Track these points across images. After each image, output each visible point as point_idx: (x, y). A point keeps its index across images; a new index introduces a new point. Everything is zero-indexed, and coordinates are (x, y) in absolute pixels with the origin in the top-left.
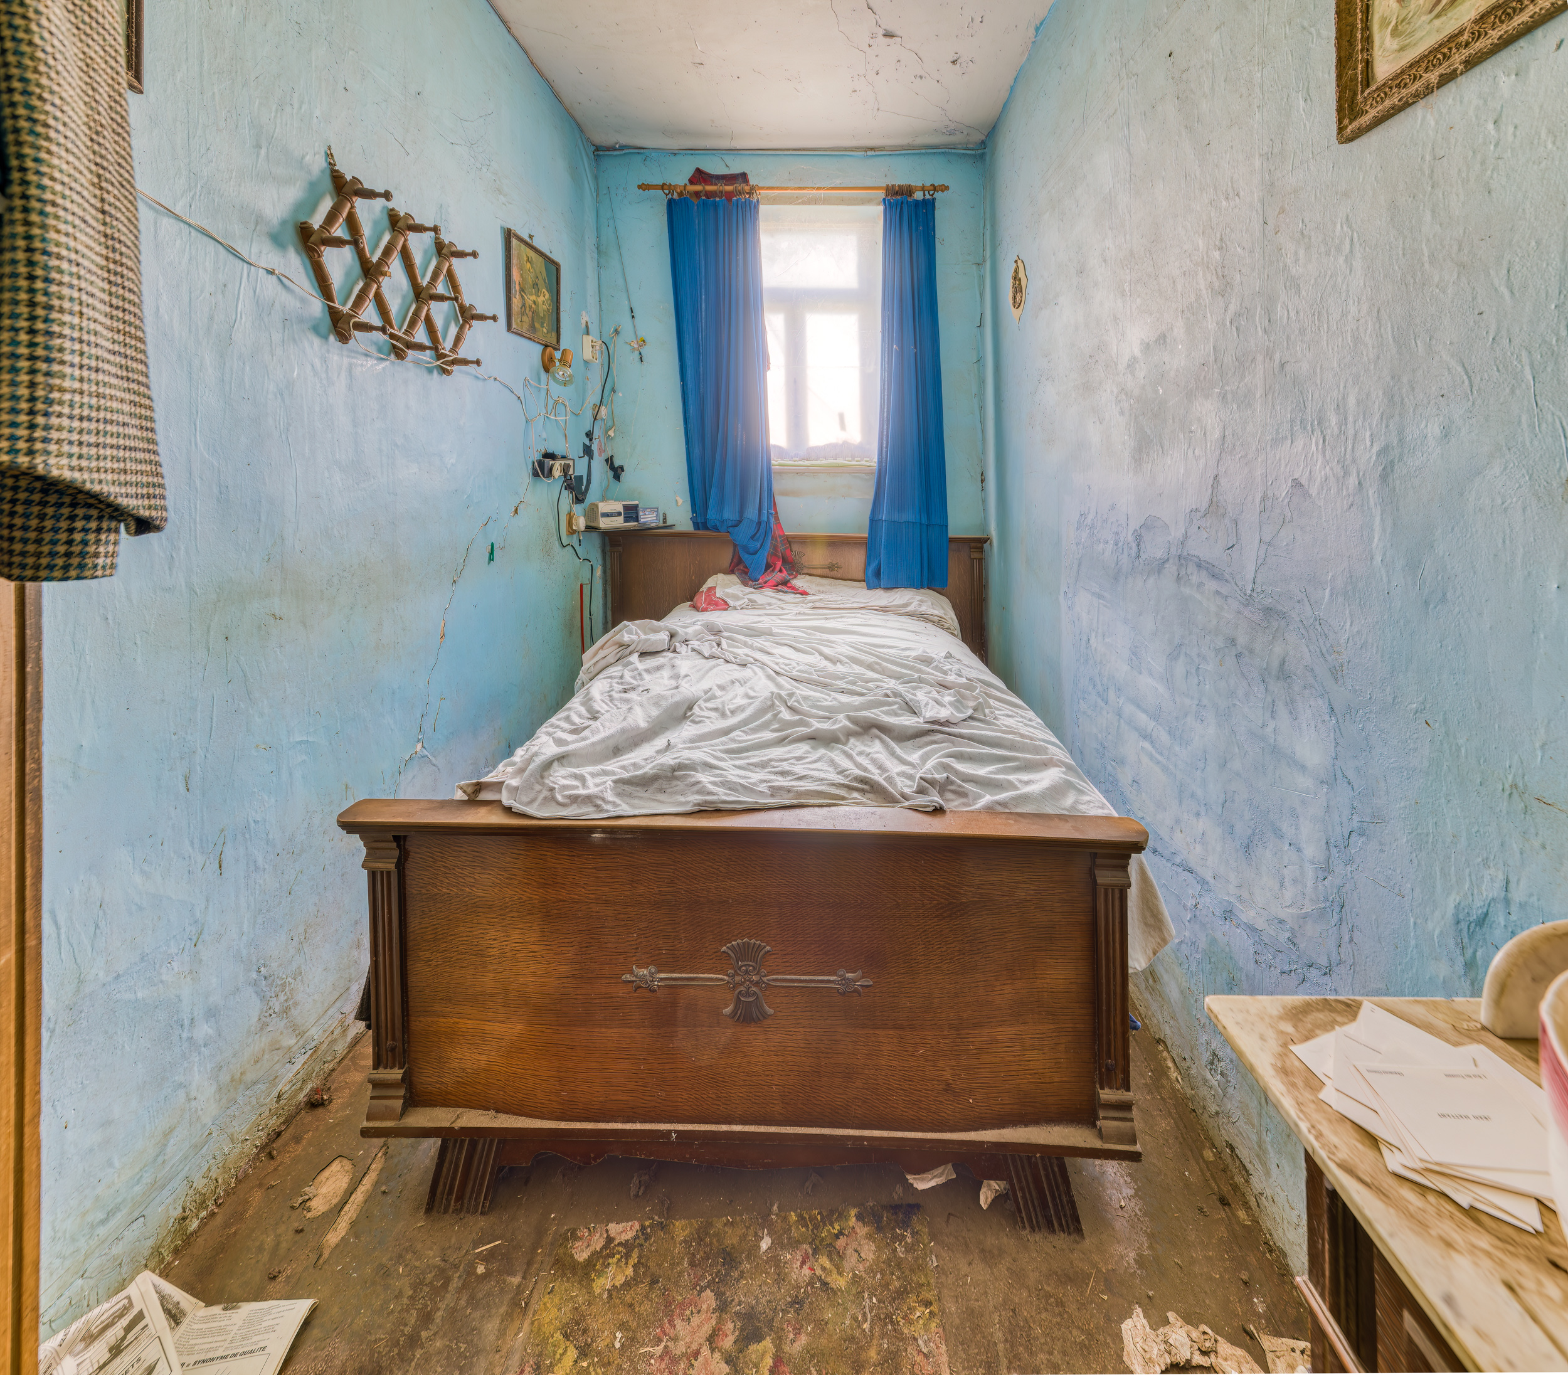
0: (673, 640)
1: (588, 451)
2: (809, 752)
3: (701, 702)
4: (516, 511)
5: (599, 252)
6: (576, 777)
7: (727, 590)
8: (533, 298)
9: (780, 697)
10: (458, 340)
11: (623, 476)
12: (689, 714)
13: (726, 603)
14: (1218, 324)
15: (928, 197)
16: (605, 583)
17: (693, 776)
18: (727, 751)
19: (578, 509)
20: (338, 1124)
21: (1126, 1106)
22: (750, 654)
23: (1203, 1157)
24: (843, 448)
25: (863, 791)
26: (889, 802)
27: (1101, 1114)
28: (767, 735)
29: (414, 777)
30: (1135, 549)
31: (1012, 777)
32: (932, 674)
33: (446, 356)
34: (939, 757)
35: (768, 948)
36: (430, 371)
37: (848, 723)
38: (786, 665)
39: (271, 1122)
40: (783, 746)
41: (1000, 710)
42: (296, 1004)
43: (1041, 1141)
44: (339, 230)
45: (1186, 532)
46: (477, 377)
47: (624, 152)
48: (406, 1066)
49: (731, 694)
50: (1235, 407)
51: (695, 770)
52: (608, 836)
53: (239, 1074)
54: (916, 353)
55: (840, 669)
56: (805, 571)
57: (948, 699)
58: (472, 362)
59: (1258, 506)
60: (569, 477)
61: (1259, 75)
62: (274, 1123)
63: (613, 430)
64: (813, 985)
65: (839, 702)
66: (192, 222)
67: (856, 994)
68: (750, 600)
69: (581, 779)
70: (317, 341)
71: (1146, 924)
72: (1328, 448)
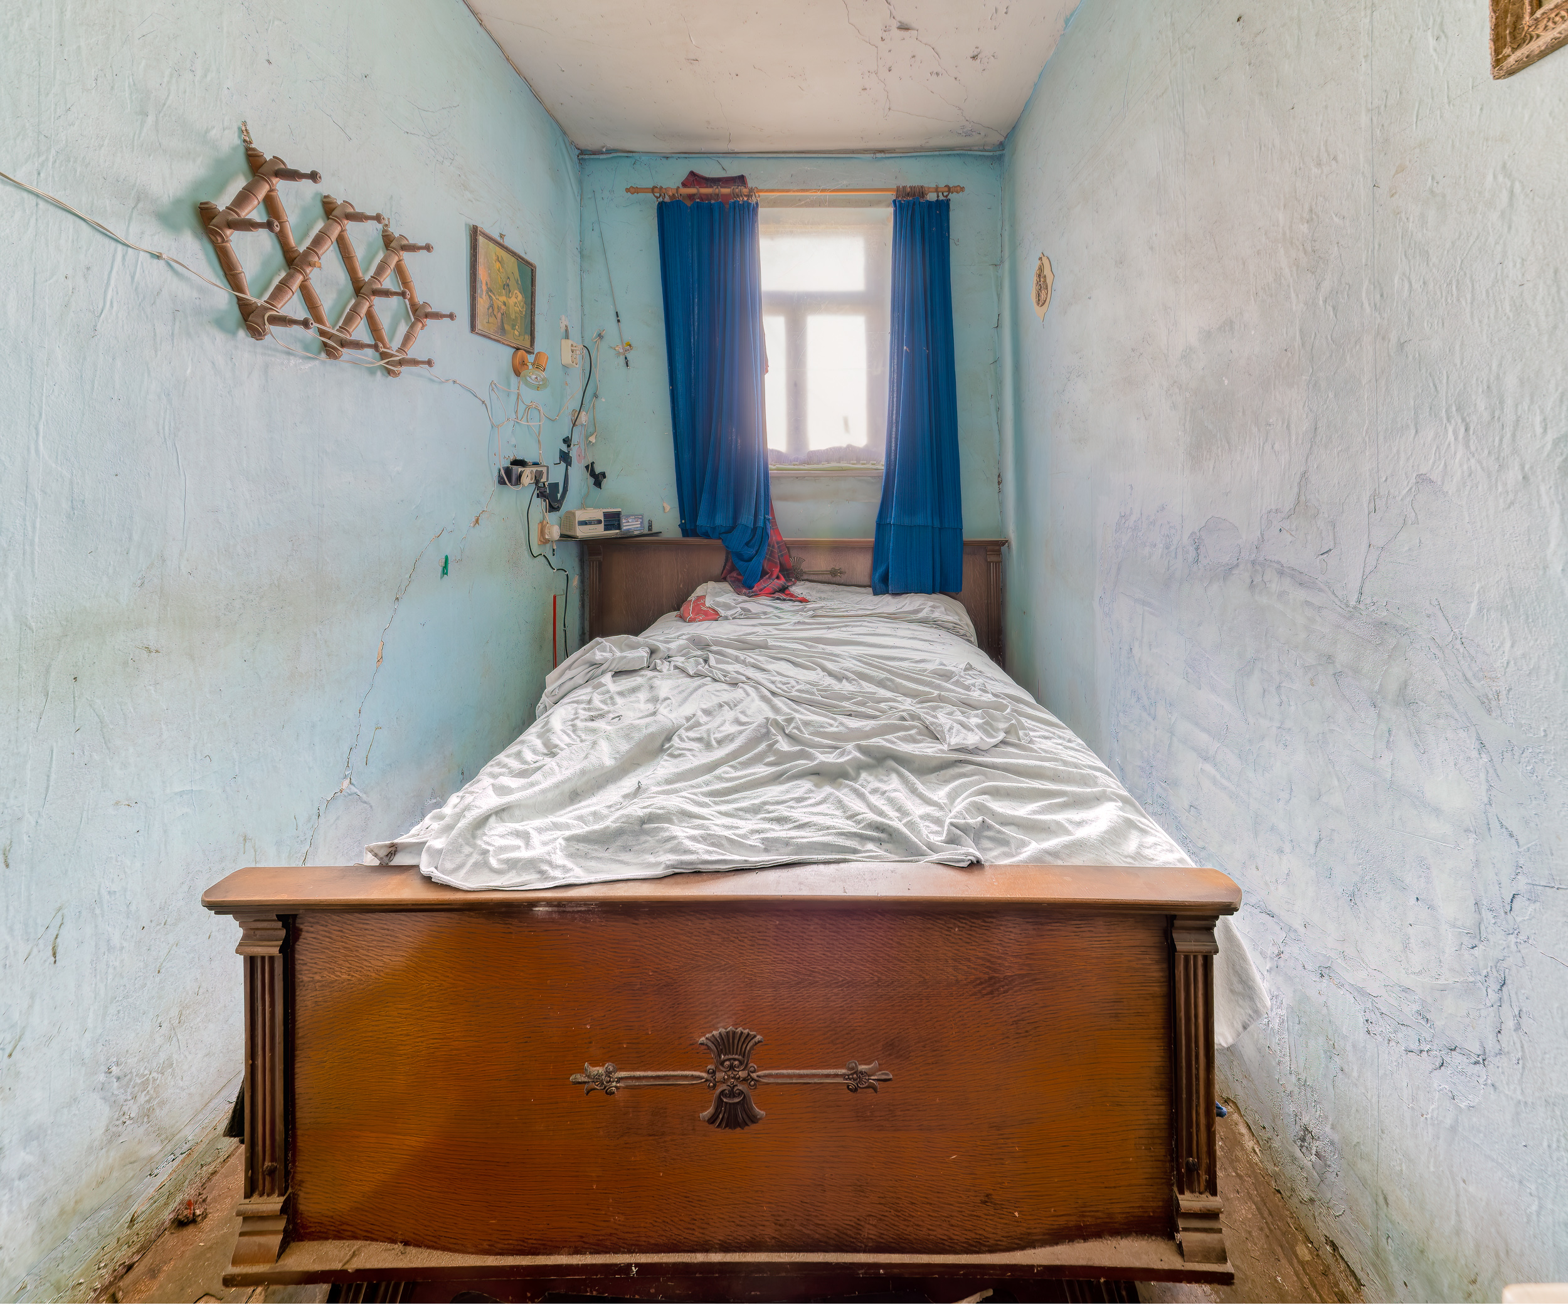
0: (654, 656)
1: (565, 458)
2: (811, 791)
3: (682, 732)
4: (477, 521)
5: (582, 256)
6: (517, 834)
7: (718, 599)
8: (503, 298)
9: (776, 723)
10: (407, 339)
11: (604, 482)
12: (667, 746)
13: (717, 613)
14: (1306, 304)
15: (941, 198)
16: (583, 593)
17: (667, 829)
18: (711, 794)
19: (553, 518)
20: (210, 1248)
21: (1212, 1215)
22: (741, 671)
23: (1297, 1256)
24: (848, 453)
25: (879, 842)
26: (913, 855)
27: (1181, 1224)
28: (761, 770)
29: (338, 818)
30: (1192, 554)
31: (1060, 817)
32: (953, 691)
33: (392, 356)
34: (968, 797)
35: (759, 1038)
36: (372, 372)
37: (858, 755)
38: (784, 684)
39: (119, 1254)
40: (781, 783)
41: (1035, 731)
42: (162, 1103)
43: (1107, 1263)
44: (254, 212)
45: (1262, 535)
46: (432, 380)
47: (611, 155)
48: (290, 1190)
49: (718, 720)
50: (1331, 395)
51: (670, 821)
52: (555, 909)
53: (72, 1203)
54: (928, 355)
55: (846, 687)
56: (805, 577)
57: (974, 721)
58: (423, 362)
59: (1365, 505)
60: (541, 485)
61: (1367, 20)
62: (124, 1255)
63: (594, 436)
64: (816, 1080)
65: (847, 728)
66: (40, 191)
67: (871, 1090)
68: (743, 609)
69: (525, 836)
70: (220, 337)
71: (1232, 991)
72: (1473, 438)
